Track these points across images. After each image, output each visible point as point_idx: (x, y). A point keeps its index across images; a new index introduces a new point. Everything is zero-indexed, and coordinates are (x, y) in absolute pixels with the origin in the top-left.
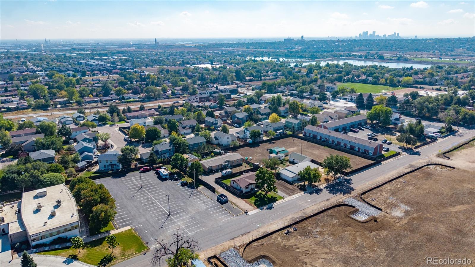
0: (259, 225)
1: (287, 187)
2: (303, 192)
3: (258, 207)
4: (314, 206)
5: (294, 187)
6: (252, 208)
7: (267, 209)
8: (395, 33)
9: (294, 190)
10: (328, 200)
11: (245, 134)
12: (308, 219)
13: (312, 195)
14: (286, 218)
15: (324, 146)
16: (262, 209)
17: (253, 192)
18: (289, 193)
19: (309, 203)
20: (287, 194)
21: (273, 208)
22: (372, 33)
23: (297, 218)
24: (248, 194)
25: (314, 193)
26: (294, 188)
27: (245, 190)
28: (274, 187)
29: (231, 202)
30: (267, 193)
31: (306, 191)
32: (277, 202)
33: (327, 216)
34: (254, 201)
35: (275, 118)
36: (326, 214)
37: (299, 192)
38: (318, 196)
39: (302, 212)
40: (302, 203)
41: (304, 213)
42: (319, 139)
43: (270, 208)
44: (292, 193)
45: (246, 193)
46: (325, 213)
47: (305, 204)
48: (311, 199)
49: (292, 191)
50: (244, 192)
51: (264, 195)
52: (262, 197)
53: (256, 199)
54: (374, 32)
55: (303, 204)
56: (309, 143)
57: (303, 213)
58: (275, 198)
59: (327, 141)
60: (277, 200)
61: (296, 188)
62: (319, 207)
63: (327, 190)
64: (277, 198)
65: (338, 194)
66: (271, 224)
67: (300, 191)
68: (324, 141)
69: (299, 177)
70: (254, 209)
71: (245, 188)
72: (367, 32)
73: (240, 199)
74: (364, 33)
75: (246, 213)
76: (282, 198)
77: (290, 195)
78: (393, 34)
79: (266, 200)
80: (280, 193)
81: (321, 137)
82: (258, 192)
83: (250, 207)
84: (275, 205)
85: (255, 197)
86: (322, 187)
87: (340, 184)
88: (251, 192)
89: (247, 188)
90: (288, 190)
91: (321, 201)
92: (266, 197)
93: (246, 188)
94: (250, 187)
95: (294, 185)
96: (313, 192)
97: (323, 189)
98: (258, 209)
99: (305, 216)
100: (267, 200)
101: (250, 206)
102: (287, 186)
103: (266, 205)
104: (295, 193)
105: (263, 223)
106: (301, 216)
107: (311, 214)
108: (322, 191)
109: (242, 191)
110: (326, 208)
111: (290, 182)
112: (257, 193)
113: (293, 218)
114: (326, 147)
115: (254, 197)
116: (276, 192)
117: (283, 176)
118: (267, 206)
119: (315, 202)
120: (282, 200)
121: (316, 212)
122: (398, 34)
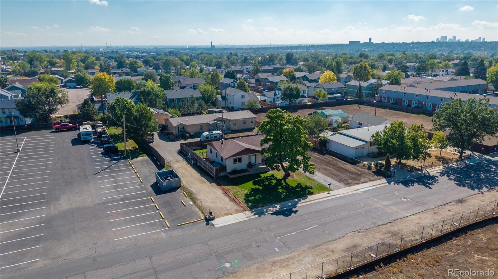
0: (228, 265)
1: (342, 168)
2: (384, 180)
3: (251, 208)
4: (423, 216)
5: (360, 169)
6: (235, 207)
7: (276, 213)
8: (480, 38)
9: (360, 175)
10: (461, 201)
11: (276, 97)
12: (409, 256)
13: (411, 187)
14: (331, 247)
15: (418, 113)
16: (260, 214)
17: (252, 171)
18: (347, 179)
19: (406, 206)
20: (340, 181)
21: (295, 212)
22: (452, 38)
23: (370, 249)
24: (239, 175)
25: (416, 184)
26: (359, 171)
27: (230, 166)
28: (306, 159)
29: (185, 190)
30: (287, 176)
31: (390, 177)
32: (310, 198)
33: (479, 250)
34: (246, 192)
35: (330, 78)
36: (470, 242)
37: (372, 178)
38: (428, 189)
39: (384, 229)
40: (384, 203)
41: (394, 234)
42: (406, 105)
43: (287, 212)
44: (356, 179)
45: (235, 172)
46: (467, 240)
47: (393, 208)
48: (410, 196)
49: (354, 176)
50: (229, 169)
51: (279, 181)
52: (273, 184)
53: (257, 187)
54: (455, 37)
55: (384, 206)
56: (388, 110)
57: (389, 232)
58: (307, 187)
59: (423, 106)
60: (312, 194)
61: (365, 170)
62: (439, 218)
63: (451, 179)
64: (311, 188)
65: (485, 189)
66: (274, 263)
67: (376, 177)
68: (417, 107)
69: (374, 149)
70: (237, 211)
71: (232, 160)
72: (446, 37)
73: (214, 184)
74: (442, 37)
75: (208, 220)
76: (327, 189)
77: (348, 184)
78: (478, 39)
79: (280, 191)
80: (319, 177)
81: (410, 101)
82: (266, 172)
83: (230, 205)
84: (302, 204)
85: (254, 184)
86: (433, 171)
87: (478, 167)
88: (247, 171)
89: (237, 160)
90: (343, 173)
91: (439, 203)
92: (284, 184)
93: (235, 161)
94: (245, 158)
95: (361, 164)
96: (412, 182)
97: (438, 175)
98: (248, 213)
99: (398, 245)
100: (282, 193)
101: (231, 203)
102: (343, 166)
103: (277, 203)
104: (363, 179)
105: (249, 257)
106: (383, 244)
107: (417, 239)
108: (436, 181)
109: (224, 168)
110: (464, 223)
111: (351, 159)
112: (262, 175)
113: (355, 247)
114: (422, 115)
115: (251, 182)
116: (311, 173)
117: (332, 148)
118: (278, 207)
119: (424, 204)
120: (325, 194)
121: (435, 234)
122: (484, 39)
